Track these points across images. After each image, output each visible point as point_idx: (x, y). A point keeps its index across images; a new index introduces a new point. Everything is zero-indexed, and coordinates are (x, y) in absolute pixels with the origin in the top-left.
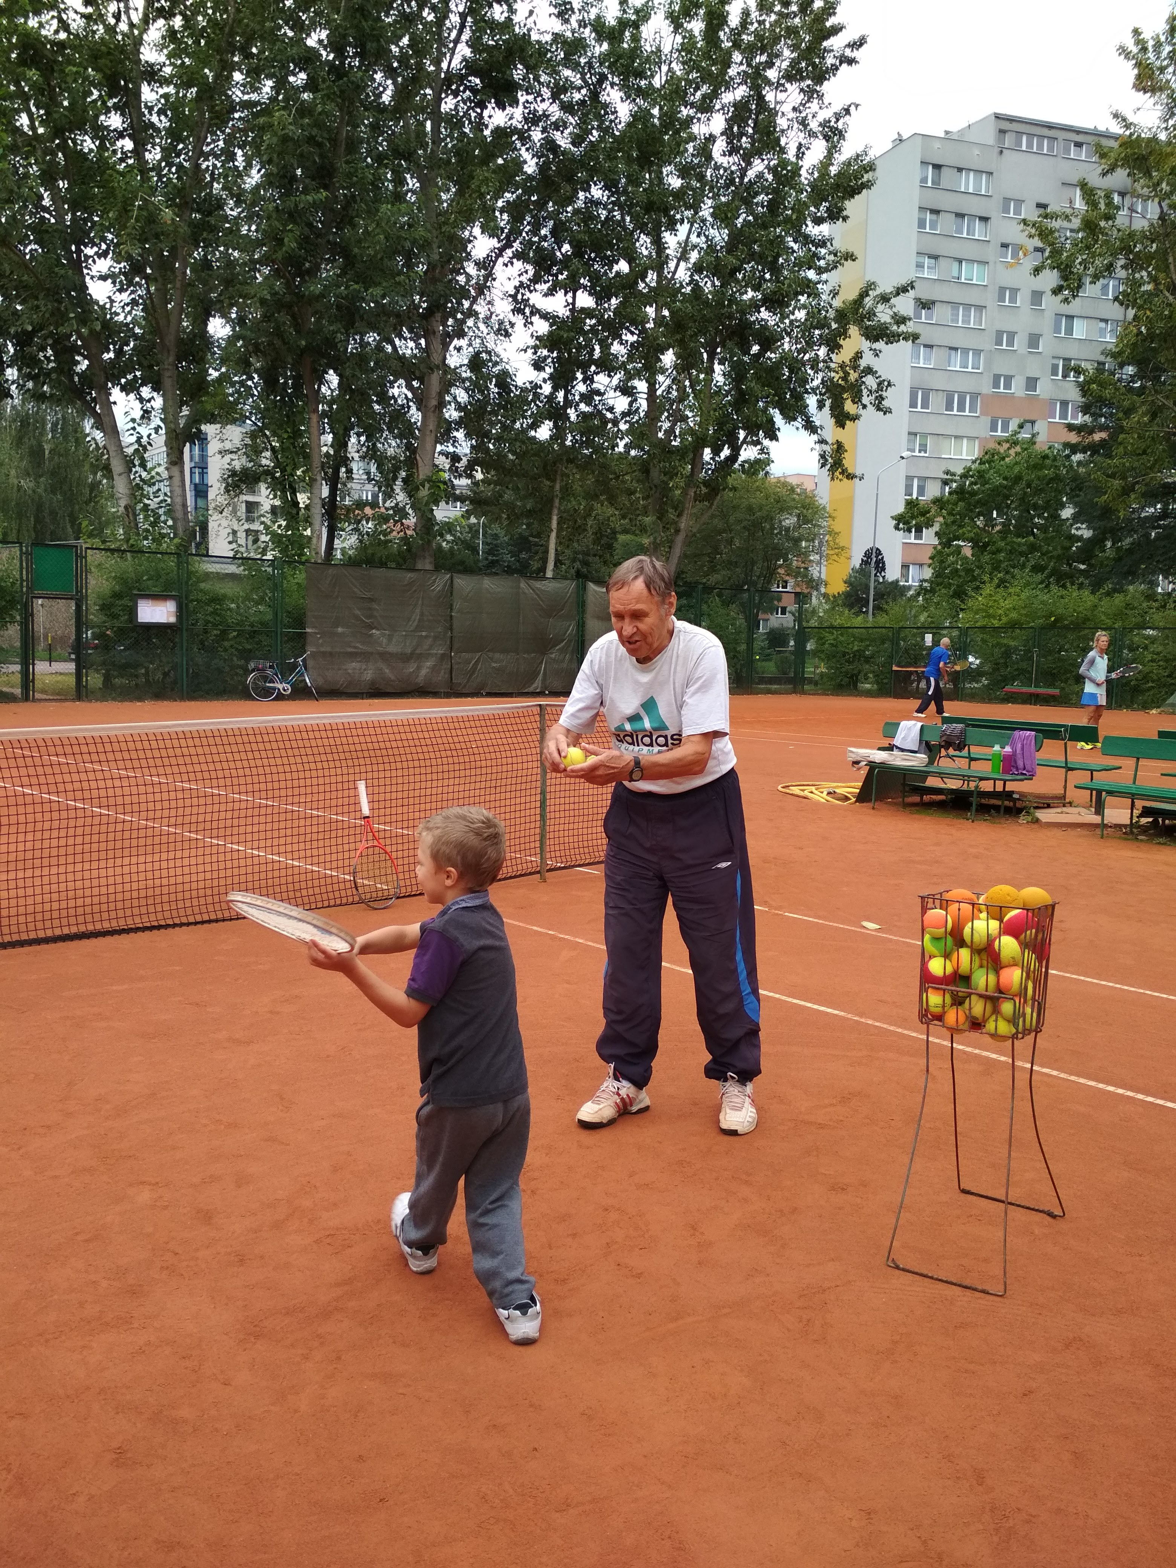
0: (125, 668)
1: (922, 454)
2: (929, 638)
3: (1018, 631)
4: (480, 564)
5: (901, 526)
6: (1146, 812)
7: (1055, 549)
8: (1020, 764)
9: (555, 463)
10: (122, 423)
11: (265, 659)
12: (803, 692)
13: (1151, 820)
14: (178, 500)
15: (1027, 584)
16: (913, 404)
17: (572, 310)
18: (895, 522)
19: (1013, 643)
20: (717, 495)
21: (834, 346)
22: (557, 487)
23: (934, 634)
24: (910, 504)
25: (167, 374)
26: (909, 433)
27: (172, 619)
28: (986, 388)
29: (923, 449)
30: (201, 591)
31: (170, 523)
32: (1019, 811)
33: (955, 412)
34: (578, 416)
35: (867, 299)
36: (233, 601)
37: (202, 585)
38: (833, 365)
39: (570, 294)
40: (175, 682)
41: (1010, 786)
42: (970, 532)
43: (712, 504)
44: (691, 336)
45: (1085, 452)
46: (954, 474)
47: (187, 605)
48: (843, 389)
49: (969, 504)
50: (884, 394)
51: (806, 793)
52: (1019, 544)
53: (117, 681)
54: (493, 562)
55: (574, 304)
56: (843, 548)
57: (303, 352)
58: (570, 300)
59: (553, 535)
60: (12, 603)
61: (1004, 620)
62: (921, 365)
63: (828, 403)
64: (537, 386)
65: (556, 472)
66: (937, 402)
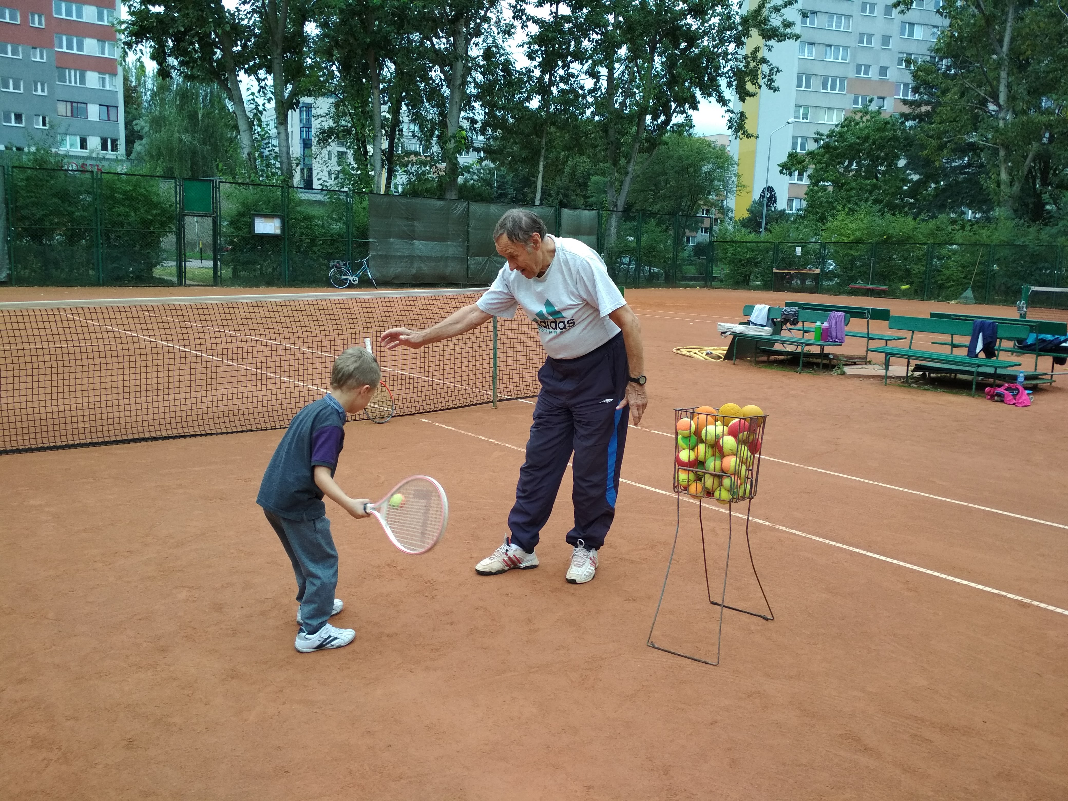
0: (247, 264)
1: (805, 120)
2: (799, 250)
3: (861, 245)
4: (492, 196)
5: (785, 171)
6: (918, 368)
7: (890, 188)
8: (834, 334)
9: (542, 125)
10: (245, 96)
11: (341, 259)
12: (711, 287)
13: (921, 373)
14: (284, 149)
15: (869, 213)
16: (799, 85)
17: (556, 17)
18: (780, 168)
19: (856, 254)
20: (655, 148)
21: (740, 44)
22: (544, 142)
23: (802, 247)
24: (792, 156)
25: (276, 61)
26: (796, 106)
27: (278, 232)
28: (852, 74)
29: (805, 116)
30: (298, 212)
31: (278, 165)
32: (833, 367)
33: (829, 91)
34: (558, 92)
35: (764, 10)
36: (319, 220)
37: (298, 208)
38: (739, 57)
39: (554, 6)
40: (281, 275)
41: (827, 350)
42: (832, 175)
43: (651, 155)
44: (638, 36)
45: (914, 120)
46: (822, 135)
47: (288, 222)
48: (746, 74)
49: (832, 156)
50: (774, 77)
51: (692, 354)
52: (866, 185)
53: (242, 273)
54: (501, 194)
55: (556, 13)
56: (744, 186)
57: (369, 46)
58: (554, 10)
59: (540, 176)
60: (170, 219)
61: (852, 237)
62: (806, 57)
63: (734, 84)
64: (530, 71)
65: (543, 131)
66: (816, 83)
